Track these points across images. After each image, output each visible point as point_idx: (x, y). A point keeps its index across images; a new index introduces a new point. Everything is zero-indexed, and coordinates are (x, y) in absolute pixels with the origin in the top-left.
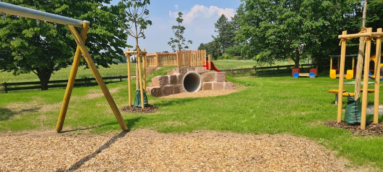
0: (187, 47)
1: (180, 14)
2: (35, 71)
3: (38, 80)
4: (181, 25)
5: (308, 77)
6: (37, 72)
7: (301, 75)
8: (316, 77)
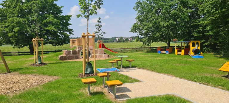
0: (102, 36)
1: (100, 18)
2: (28, 46)
3: (29, 51)
4: (100, 24)
5: (165, 53)
6: (29, 47)
7: (162, 52)
8: (169, 53)
